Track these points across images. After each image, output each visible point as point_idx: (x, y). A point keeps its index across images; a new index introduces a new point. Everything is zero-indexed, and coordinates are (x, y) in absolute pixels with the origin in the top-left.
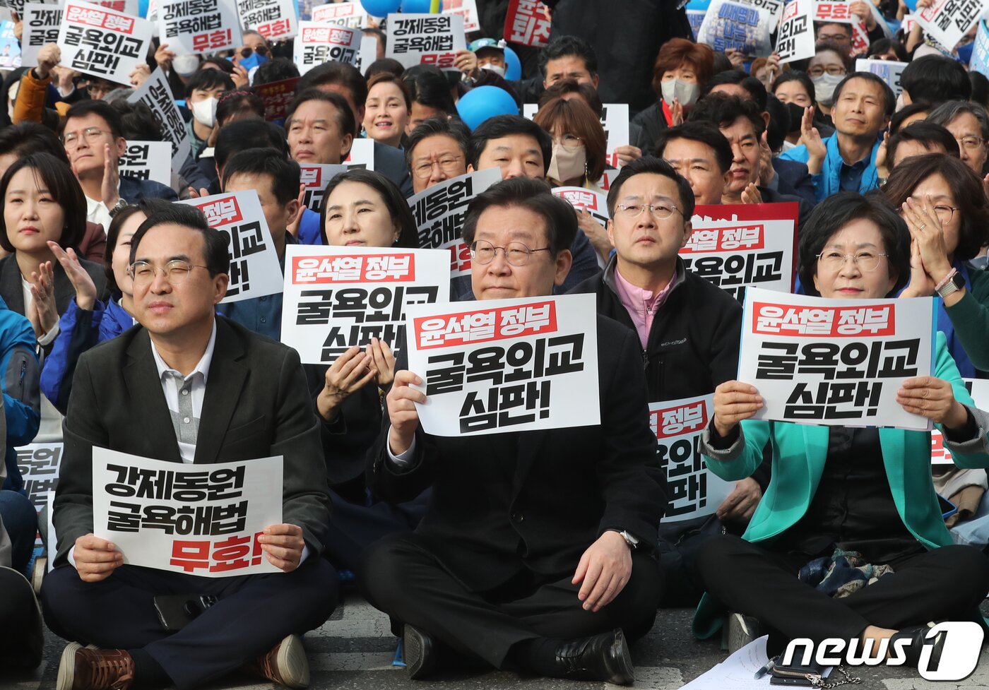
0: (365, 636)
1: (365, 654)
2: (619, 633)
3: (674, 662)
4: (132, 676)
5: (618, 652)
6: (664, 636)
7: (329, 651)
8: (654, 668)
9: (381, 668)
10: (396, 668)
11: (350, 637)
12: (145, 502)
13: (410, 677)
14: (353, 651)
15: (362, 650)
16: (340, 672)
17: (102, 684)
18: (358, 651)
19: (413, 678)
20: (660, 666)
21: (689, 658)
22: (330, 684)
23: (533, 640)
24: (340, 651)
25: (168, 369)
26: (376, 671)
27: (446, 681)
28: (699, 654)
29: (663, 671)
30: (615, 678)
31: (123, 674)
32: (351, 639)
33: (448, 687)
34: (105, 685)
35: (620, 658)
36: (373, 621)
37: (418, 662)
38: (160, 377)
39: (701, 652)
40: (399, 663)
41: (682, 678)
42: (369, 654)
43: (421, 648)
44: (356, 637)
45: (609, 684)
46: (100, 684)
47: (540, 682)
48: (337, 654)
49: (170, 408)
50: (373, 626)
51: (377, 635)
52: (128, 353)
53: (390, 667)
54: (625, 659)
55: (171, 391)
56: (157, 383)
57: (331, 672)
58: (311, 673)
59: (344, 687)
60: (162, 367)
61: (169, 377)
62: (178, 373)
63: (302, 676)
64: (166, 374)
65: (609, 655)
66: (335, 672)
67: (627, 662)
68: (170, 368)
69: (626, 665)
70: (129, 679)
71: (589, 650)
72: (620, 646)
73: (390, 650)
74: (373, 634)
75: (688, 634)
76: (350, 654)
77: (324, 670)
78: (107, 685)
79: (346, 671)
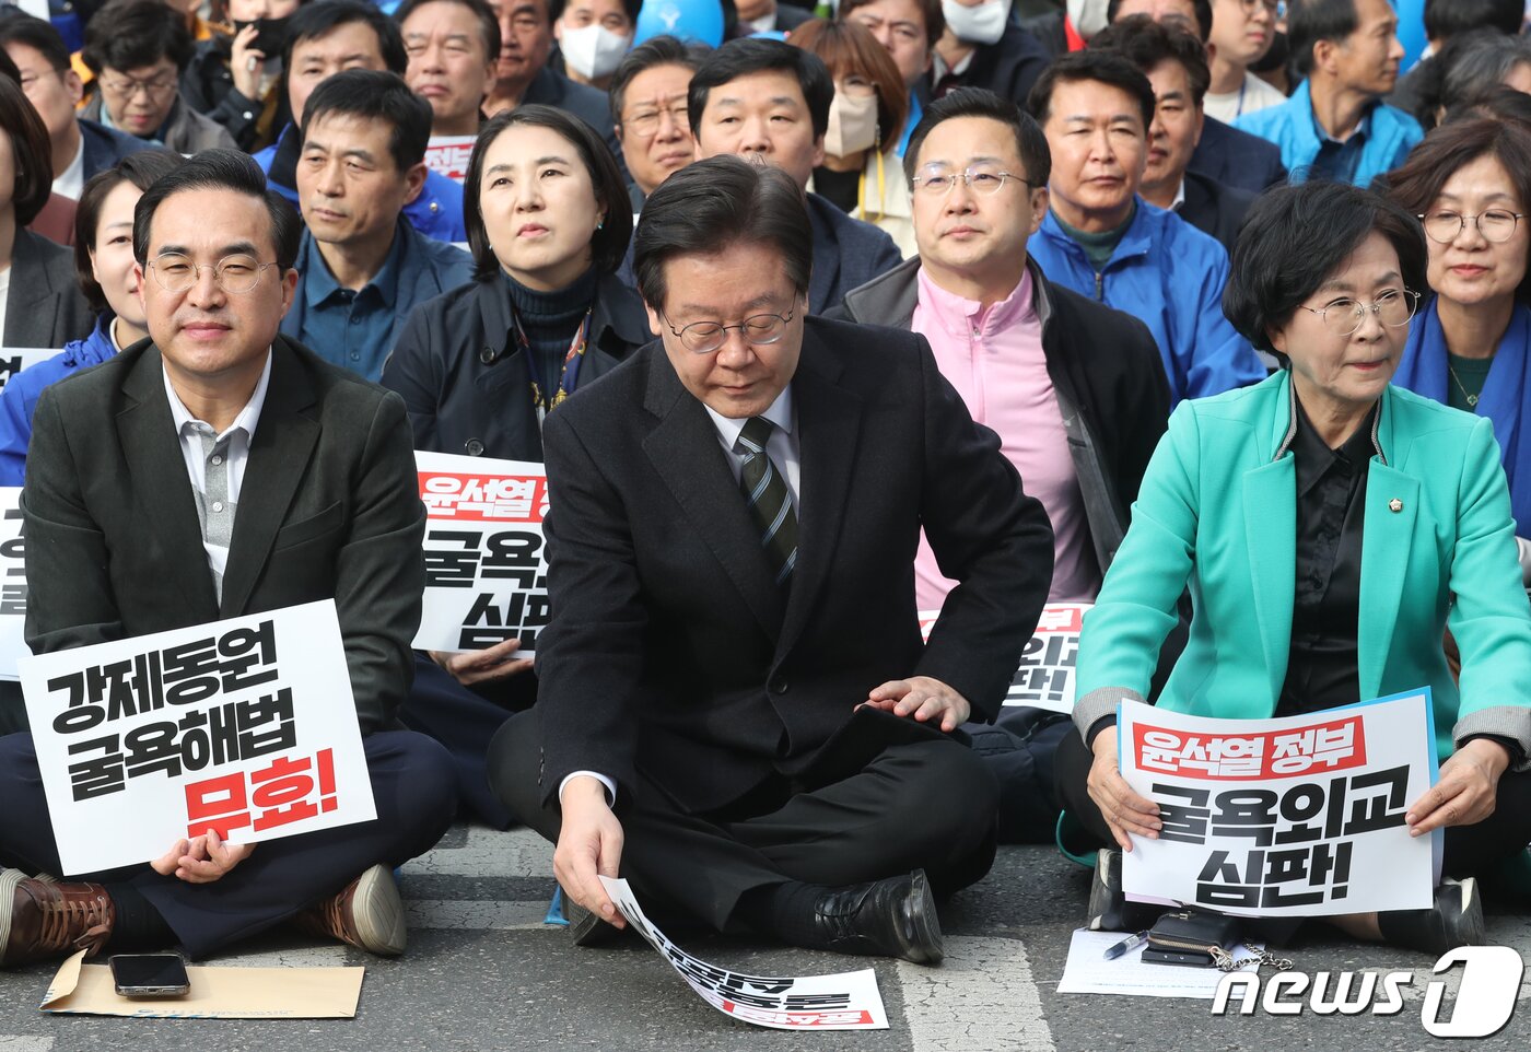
0: (503, 874)
1: (500, 903)
2: (920, 878)
3: (1013, 929)
4: (109, 927)
5: (916, 910)
6: (1000, 888)
7: (440, 897)
8: (981, 938)
9: (526, 927)
10: (552, 927)
11: (476, 875)
12: (123, 726)
13: (575, 941)
14: (481, 898)
15: (495, 897)
16: (458, 931)
17: (59, 938)
18: (489, 899)
19: (579, 945)
20: (990, 935)
21: (1039, 924)
22: (440, 949)
23: (778, 885)
24: (458, 898)
25: (191, 420)
26: (518, 931)
27: (633, 950)
28: (1056, 919)
29: (995, 944)
30: (911, 952)
31: (95, 923)
32: (478, 879)
33: (637, 959)
34: (63, 940)
35: (920, 920)
36: (517, 852)
38: (178, 433)
39: (1060, 916)
40: (555, 920)
41: (1026, 956)
42: (506, 903)
44: (488, 875)
46: (55, 940)
47: (790, 956)
48: (454, 902)
49: (192, 481)
50: (516, 859)
51: (521, 874)
52: (126, 391)
53: (540, 926)
54: (928, 921)
55: (195, 455)
56: (171, 442)
57: (442, 930)
59: (462, 955)
60: (180, 416)
61: (192, 433)
62: (207, 427)
63: (394, 934)
64: (187, 428)
65: (901, 914)
66: (449, 930)
67: (931, 926)
68: (195, 418)
69: (929, 932)
70: (105, 933)
71: (869, 904)
72: (920, 900)
73: (542, 898)
74: (516, 872)
75: (1039, 887)
76: (475, 903)
77: (431, 926)
78: (67, 942)
79: (467, 930)
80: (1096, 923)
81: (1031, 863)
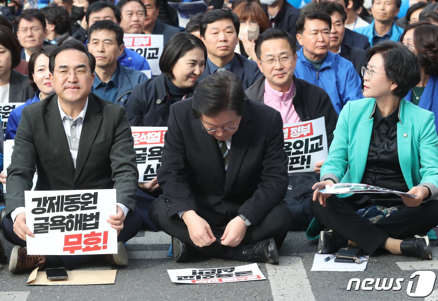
0: (155, 243)
2: (272, 240)
3: (298, 254)
4: (45, 261)
5: (272, 249)
6: (294, 243)
7: (138, 250)
8: (289, 257)
9: (162, 257)
10: (169, 257)
11: (148, 244)
12: (51, 215)
13: (175, 261)
14: (149, 250)
15: (153, 250)
16: (143, 259)
17: (31, 264)
18: (151, 250)
19: (176, 262)
20: (292, 256)
21: (305, 253)
22: (138, 264)
24: (143, 250)
25: (66, 116)
26: (159, 258)
27: (191, 263)
29: (293, 259)
30: (270, 261)
31: (41, 260)
32: (148, 245)
33: (193, 265)
35: (273, 251)
36: (159, 237)
37: (179, 254)
38: (62, 120)
39: (311, 250)
41: (302, 261)
42: (156, 251)
43: (180, 247)
44: (151, 244)
45: (268, 264)
46: (30, 265)
48: (141, 252)
49: (66, 133)
50: (159, 239)
51: (160, 243)
52: (47, 109)
53: (166, 257)
54: (275, 252)
55: (67, 126)
56: (60, 122)
57: (138, 259)
58: (129, 259)
59: (144, 266)
60: (63, 115)
61: (66, 119)
62: (71, 118)
64: (65, 118)
65: (268, 250)
66: (140, 259)
67: (276, 253)
68: (67, 115)
69: (275, 255)
70: (44, 263)
71: (258, 248)
72: (273, 246)
73: (166, 250)
74: (158, 243)
76: (147, 252)
77: (135, 258)
79: (145, 259)
80: (320, 252)
81: (303, 236)
